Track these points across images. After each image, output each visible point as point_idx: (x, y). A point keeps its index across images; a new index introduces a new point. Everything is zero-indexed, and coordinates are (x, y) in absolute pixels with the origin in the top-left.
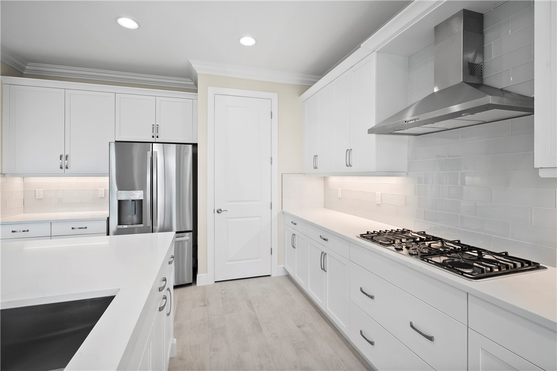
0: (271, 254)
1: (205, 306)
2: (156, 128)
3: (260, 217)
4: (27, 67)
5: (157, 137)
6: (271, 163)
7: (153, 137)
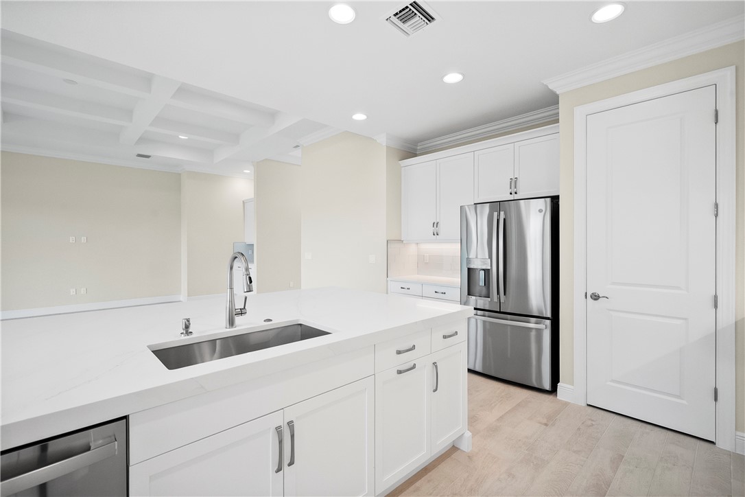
0: (716, 399)
1: (546, 425)
2: (514, 182)
3: (686, 319)
4: (418, 148)
5: (516, 193)
6: (716, 216)
7: (511, 194)
